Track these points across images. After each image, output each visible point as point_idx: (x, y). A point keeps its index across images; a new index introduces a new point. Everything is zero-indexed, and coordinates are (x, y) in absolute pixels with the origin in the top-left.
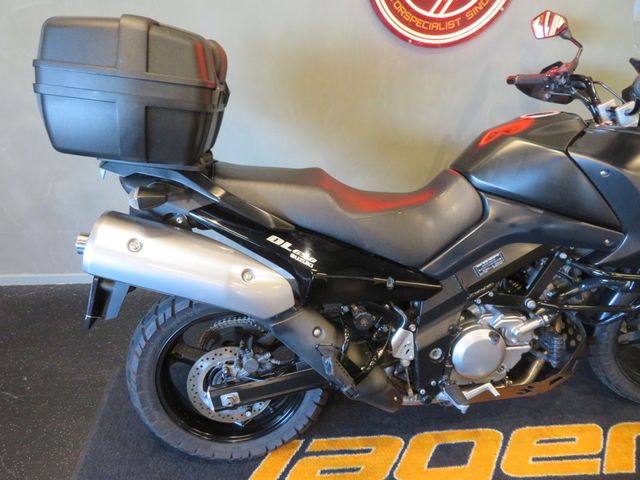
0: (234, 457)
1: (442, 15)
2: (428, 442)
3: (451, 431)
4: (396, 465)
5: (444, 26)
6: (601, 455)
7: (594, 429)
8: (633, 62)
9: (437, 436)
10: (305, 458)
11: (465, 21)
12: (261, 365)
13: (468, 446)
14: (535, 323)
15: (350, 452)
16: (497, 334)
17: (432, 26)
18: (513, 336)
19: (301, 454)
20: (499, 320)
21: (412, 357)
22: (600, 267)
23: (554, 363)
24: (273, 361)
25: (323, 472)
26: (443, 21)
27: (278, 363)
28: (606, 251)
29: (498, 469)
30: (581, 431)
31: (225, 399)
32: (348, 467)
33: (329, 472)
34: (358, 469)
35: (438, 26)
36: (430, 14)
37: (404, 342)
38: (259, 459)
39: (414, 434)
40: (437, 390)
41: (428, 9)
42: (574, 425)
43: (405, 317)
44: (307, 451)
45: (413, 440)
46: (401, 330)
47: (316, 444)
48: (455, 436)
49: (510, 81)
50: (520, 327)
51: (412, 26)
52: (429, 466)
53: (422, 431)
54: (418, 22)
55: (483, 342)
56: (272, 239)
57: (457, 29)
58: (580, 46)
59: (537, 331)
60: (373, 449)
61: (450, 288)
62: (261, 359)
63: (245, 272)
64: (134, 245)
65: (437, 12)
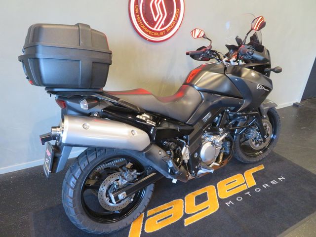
0: (120, 228)
1: (159, 29)
2: (191, 197)
3: (197, 191)
4: (184, 209)
5: (159, 34)
6: (245, 183)
7: (240, 175)
8: (227, 46)
9: (193, 194)
10: (148, 219)
11: (166, 32)
12: (133, 176)
13: (206, 194)
14: (223, 137)
15: (165, 210)
16: (213, 143)
17: (155, 34)
18: (218, 143)
19: (145, 219)
20: (213, 138)
21: (188, 158)
22: (239, 112)
23: (228, 152)
24: (138, 174)
25: (158, 221)
26: (159, 32)
27: (139, 174)
28: (239, 106)
29: (218, 198)
30: (237, 177)
31: (121, 196)
32: (167, 216)
33: (161, 220)
34: (171, 215)
35: (157, 34)
36: (154, 29)
37: (185, 152)
38: (129, 227)
39: (185, 196)
40: (197, 170)
41: (153, 27)
42: (234, 176)
43: (185, 142)
44: (147, 216)
45: (186, 198)
46: (184, 148)
48: (199, 192)
49: (187, 54)
50: (219, 139)
51: (148, 33)
52: (196, 205)
53: (187, 194)
54: (150, 32)
55: (209, 147)
56: (138, 117)
57: (164, 35)
58: (210, 40)
59: (223, 140)
60: (173, 206)
61: (197, 128)
62: (132, 173)
63: (132, 131)
64: (85, 127)
65: (157, 28)
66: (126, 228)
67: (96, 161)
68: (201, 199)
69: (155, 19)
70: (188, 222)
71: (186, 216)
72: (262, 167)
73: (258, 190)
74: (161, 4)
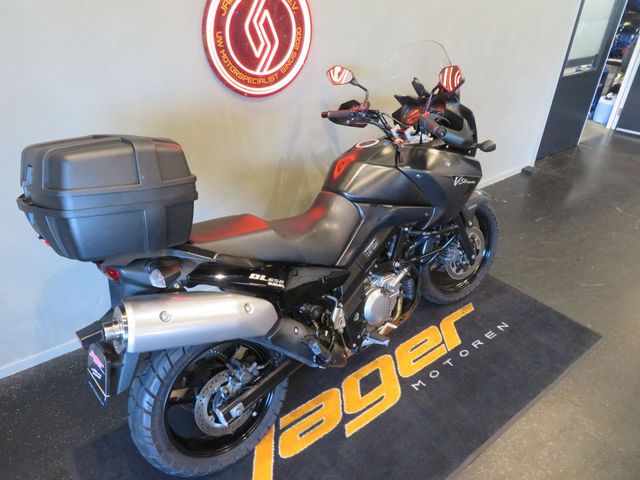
0: (237, 458)
1: (266, 72)
2: (352, 382)
3: (362, 368)
4: (343, 406)
5: (267, 81)
6: (443, 342)
7: (433, 328)
8: (397, 97)
9: (356, 376)
10: (283, 434)
11: (281, 75)
12: (251, 373)
14: (401, 275)
15: (310, 413)
16: (385, 290)
17: (259, 81)
18: (392, 288)
19: (278, 433)
20: (382, 281)
21: (344, 325)
22: (425, 230)
23: (411, 297)
24: (259, 368)
25: (301, 435)
26: (266, 77)
27: (263, 367)
28: (426, 220)
29: (399, 377)
30: (428, 333)
31: (235, 411)
32: (315, 423)
33: (305, 433)
34: (322, 421)
35: (263, 81)
36: (257, 72)
37: (338, 316)
38: (251, 454)
39: (342, 381)
40: (362, 340)
42: (423, 332)
43: (335, 299)
44: (281, 428)
45: (343, 385)
46: (336, 309)
47: (284, 421)
48: (366, 370)
49: (324, 115)
50: (394, 281)
51: (245, 83)
52: (362, 395)
53: (346, 377)
54: (249, 79)
55: (379, 298)
56: (252, 276)
57: (276, 81)
58: (365, 90)
59: (401, 281)
60: (323, 403)
61: (355, 271)
62: (250, 369)
63: (246, 305)
64: (164, 317)
65: (262, 70)
66: (246, 456)
67: (184, 359)
68: (370, 383)
69: (257, 54)
70: (351, 429)
71: (347, 418)
72: (469, 309)
73: (464, 353)
74: (266, 24)
